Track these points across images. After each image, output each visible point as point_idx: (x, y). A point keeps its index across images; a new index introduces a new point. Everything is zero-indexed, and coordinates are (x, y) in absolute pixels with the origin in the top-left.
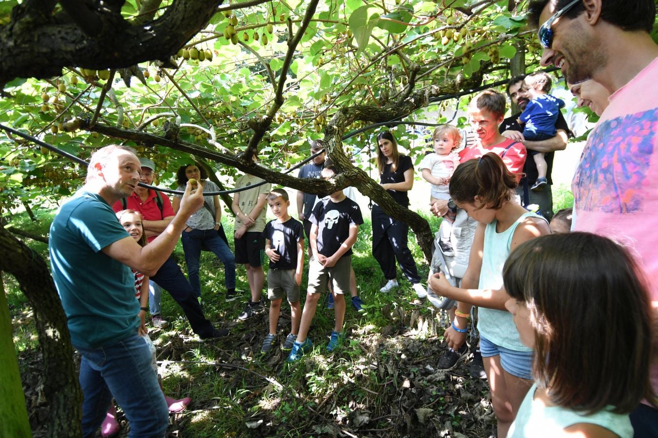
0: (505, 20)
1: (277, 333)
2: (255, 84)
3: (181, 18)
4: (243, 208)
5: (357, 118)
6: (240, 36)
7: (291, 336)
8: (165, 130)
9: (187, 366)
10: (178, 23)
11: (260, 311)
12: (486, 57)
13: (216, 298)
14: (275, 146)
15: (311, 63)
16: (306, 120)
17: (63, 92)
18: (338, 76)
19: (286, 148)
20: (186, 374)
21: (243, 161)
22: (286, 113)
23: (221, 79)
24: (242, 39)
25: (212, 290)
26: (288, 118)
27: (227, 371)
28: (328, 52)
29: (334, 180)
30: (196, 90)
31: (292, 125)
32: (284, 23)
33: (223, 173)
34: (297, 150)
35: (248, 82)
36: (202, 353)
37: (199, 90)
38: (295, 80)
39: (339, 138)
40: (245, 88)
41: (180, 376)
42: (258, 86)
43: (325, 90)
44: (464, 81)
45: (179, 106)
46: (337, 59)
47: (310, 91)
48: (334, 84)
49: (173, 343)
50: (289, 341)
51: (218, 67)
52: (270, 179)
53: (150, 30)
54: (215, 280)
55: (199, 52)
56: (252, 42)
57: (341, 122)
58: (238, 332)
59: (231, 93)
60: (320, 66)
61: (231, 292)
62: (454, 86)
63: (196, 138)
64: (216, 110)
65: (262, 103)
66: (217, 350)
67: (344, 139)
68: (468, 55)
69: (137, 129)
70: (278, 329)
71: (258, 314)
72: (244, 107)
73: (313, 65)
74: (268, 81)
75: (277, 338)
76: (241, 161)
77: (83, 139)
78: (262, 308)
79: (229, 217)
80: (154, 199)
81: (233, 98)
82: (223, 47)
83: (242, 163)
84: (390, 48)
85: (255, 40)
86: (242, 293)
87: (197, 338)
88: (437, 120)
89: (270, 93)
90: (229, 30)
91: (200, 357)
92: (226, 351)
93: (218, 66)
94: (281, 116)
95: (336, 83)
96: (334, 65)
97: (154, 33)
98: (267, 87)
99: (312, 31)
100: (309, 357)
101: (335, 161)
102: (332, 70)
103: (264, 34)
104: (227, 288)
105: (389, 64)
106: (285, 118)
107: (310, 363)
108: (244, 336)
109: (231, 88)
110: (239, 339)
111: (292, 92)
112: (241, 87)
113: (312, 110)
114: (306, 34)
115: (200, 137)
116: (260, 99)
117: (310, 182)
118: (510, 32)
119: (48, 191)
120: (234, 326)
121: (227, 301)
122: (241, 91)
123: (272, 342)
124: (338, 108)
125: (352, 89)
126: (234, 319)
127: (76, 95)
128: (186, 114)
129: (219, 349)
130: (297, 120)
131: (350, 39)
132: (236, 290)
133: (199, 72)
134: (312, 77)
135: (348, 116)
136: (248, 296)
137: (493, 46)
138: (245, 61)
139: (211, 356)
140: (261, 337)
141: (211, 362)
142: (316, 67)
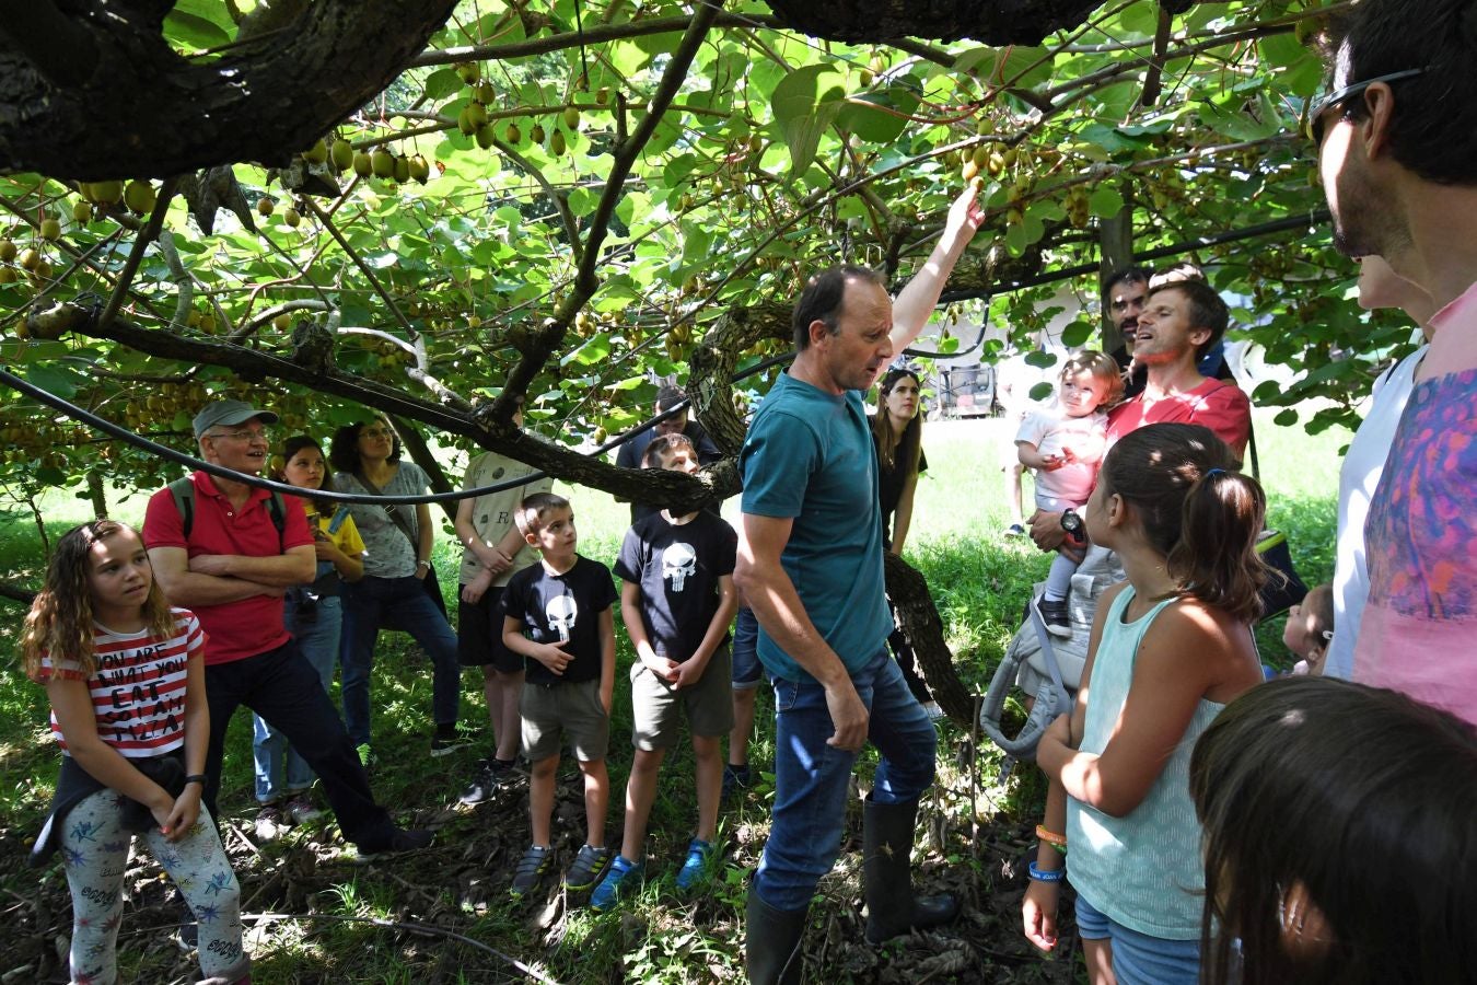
0: (1104, 133)
1: (552, 841)
2: (530, 243)
3: (325, 52)
4: (485, 530)
5: (767, 332)
6: (500, 130)
7: (588, 852)
8: (297, 343)
9: (322, 929)
10: (318, 64)
11: (513, 782)
12: (1056, 213)
13: (406, 748)
14: (573, 388)
15: (665, 204)
16: (648, 331)
17: (53, 238)
18: (723, 237)
19: (597, 393)
20: (316, 950)
21: (490, 423)
22: (601, 314)
23: (451, 228)
24: (504, 138)
25: (400, 725)
26: (605, 324)
27: (423, 942)
28: (705, 182)
29: (709, 475)
30: (388, 250)
31: (613, 341)
32: (607, 108)
33: (444, 443)
34: (622, 399)
35: (516, 238)
36: (362, 893)
37: (395, 252)
38: (625, 241)
39: (725, 376)
40: (508, 251)
41: (302, 955)
42: (537, 249)
43: (694, 266)
44: (1005, 262)
45: (344, 285)
46: (724, 198)
47: (660, 266)
48: (715, 252)
49: (289, 866)
50: (582, 865)
51: (444, 202)
52: (555, 469)
53: (237, 79)
54: (409, 701)
55: (395, 160)
56: (529, 146)
57: (730, 340)
58: (454, 838)
59: (471, 261)
60: (685, 212)
61: (446, 731)
62: (982, 271)
63: (381, 361)
64: (434, 299)
65: (545, 287)
66: (399, 885)
67: (736, 378)
68: (1018, 206)
69: (234, 334)
70: (555, 830)
71: (509, 791)
72: (502, 294)
73: (670, 208)
74: (562, 238)
75: (552, 856)
76: (485, 425)
77: (100, 354)
78: (519, 774)
79: (452, 547)
80: (263, 502)
81: (477, 274)
82: (458, 155)
83: (486, 429)
84: (846, 181)
85: (534, 143)
86: (472, 734)
87: (351, 851)
88: (937, 343)
89: (565, 266)
90: (472, 114)
91: (354, 906)
92: (423, 887)
93: (446, 198)
94: (589, 318)
95: (719, 252)
96: (716, 212)
97: (246, 88)
98: (558, 252)
99: (671, 132)
100: (631, 906)
101: (712, 429)
102: (711, 222)
103: (557, 131)
104: (436, 720)
105: (841, 215)
106: (599, 324)
107: (633, 925)
108: (471, 848)
109: (475, 250)
110: (458, 855)
111: (618, 267)
112: (497, 248)
113: (662, 308)
114: (656, 137)
115: (390, 360)
116: (540, 278)
117: (651, 478)
118: (1116, 159)
119: (11, 471)
120: (447, 822)
121: (435, 754)
122: (496, 258)
123: (539, 866)
124: (722, 308)
125: (755, 266)
126: (447, 802)
127: (85, 247)
128: (362, 304)
129: (405, 883)
130: (626, 330)
131: (755, 155)
132: (459, 726)
133: (398, 210)
134: (664, 235)
135: (746, 327)
136: (487, 744)
137: (1077, 189)
138: (510, 191)
139: (383, 904)
140: (513, 854)
141: (382, 919)
142: (675, 214)
